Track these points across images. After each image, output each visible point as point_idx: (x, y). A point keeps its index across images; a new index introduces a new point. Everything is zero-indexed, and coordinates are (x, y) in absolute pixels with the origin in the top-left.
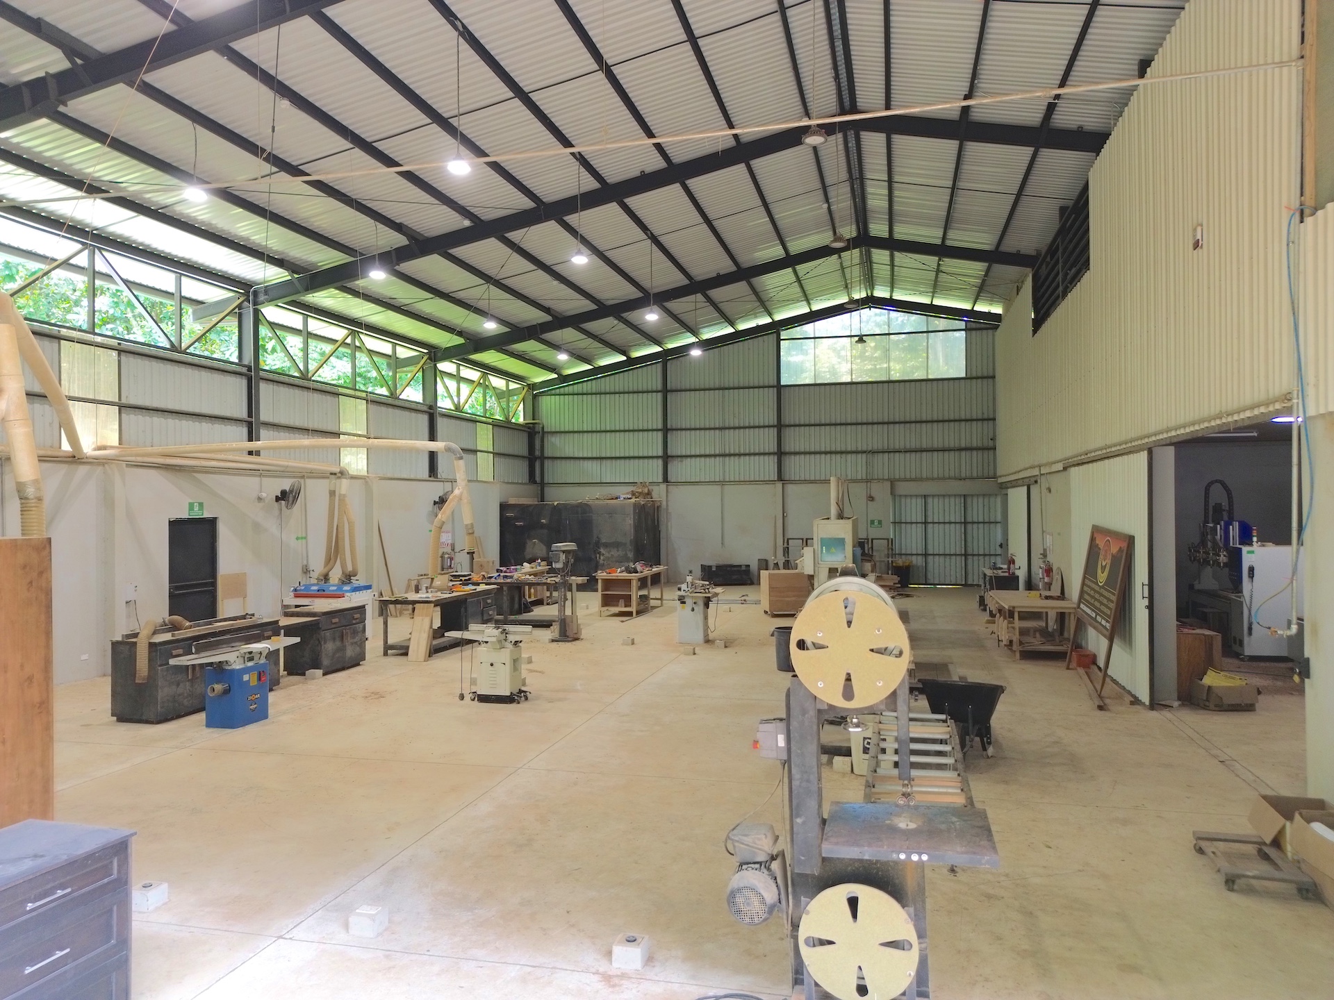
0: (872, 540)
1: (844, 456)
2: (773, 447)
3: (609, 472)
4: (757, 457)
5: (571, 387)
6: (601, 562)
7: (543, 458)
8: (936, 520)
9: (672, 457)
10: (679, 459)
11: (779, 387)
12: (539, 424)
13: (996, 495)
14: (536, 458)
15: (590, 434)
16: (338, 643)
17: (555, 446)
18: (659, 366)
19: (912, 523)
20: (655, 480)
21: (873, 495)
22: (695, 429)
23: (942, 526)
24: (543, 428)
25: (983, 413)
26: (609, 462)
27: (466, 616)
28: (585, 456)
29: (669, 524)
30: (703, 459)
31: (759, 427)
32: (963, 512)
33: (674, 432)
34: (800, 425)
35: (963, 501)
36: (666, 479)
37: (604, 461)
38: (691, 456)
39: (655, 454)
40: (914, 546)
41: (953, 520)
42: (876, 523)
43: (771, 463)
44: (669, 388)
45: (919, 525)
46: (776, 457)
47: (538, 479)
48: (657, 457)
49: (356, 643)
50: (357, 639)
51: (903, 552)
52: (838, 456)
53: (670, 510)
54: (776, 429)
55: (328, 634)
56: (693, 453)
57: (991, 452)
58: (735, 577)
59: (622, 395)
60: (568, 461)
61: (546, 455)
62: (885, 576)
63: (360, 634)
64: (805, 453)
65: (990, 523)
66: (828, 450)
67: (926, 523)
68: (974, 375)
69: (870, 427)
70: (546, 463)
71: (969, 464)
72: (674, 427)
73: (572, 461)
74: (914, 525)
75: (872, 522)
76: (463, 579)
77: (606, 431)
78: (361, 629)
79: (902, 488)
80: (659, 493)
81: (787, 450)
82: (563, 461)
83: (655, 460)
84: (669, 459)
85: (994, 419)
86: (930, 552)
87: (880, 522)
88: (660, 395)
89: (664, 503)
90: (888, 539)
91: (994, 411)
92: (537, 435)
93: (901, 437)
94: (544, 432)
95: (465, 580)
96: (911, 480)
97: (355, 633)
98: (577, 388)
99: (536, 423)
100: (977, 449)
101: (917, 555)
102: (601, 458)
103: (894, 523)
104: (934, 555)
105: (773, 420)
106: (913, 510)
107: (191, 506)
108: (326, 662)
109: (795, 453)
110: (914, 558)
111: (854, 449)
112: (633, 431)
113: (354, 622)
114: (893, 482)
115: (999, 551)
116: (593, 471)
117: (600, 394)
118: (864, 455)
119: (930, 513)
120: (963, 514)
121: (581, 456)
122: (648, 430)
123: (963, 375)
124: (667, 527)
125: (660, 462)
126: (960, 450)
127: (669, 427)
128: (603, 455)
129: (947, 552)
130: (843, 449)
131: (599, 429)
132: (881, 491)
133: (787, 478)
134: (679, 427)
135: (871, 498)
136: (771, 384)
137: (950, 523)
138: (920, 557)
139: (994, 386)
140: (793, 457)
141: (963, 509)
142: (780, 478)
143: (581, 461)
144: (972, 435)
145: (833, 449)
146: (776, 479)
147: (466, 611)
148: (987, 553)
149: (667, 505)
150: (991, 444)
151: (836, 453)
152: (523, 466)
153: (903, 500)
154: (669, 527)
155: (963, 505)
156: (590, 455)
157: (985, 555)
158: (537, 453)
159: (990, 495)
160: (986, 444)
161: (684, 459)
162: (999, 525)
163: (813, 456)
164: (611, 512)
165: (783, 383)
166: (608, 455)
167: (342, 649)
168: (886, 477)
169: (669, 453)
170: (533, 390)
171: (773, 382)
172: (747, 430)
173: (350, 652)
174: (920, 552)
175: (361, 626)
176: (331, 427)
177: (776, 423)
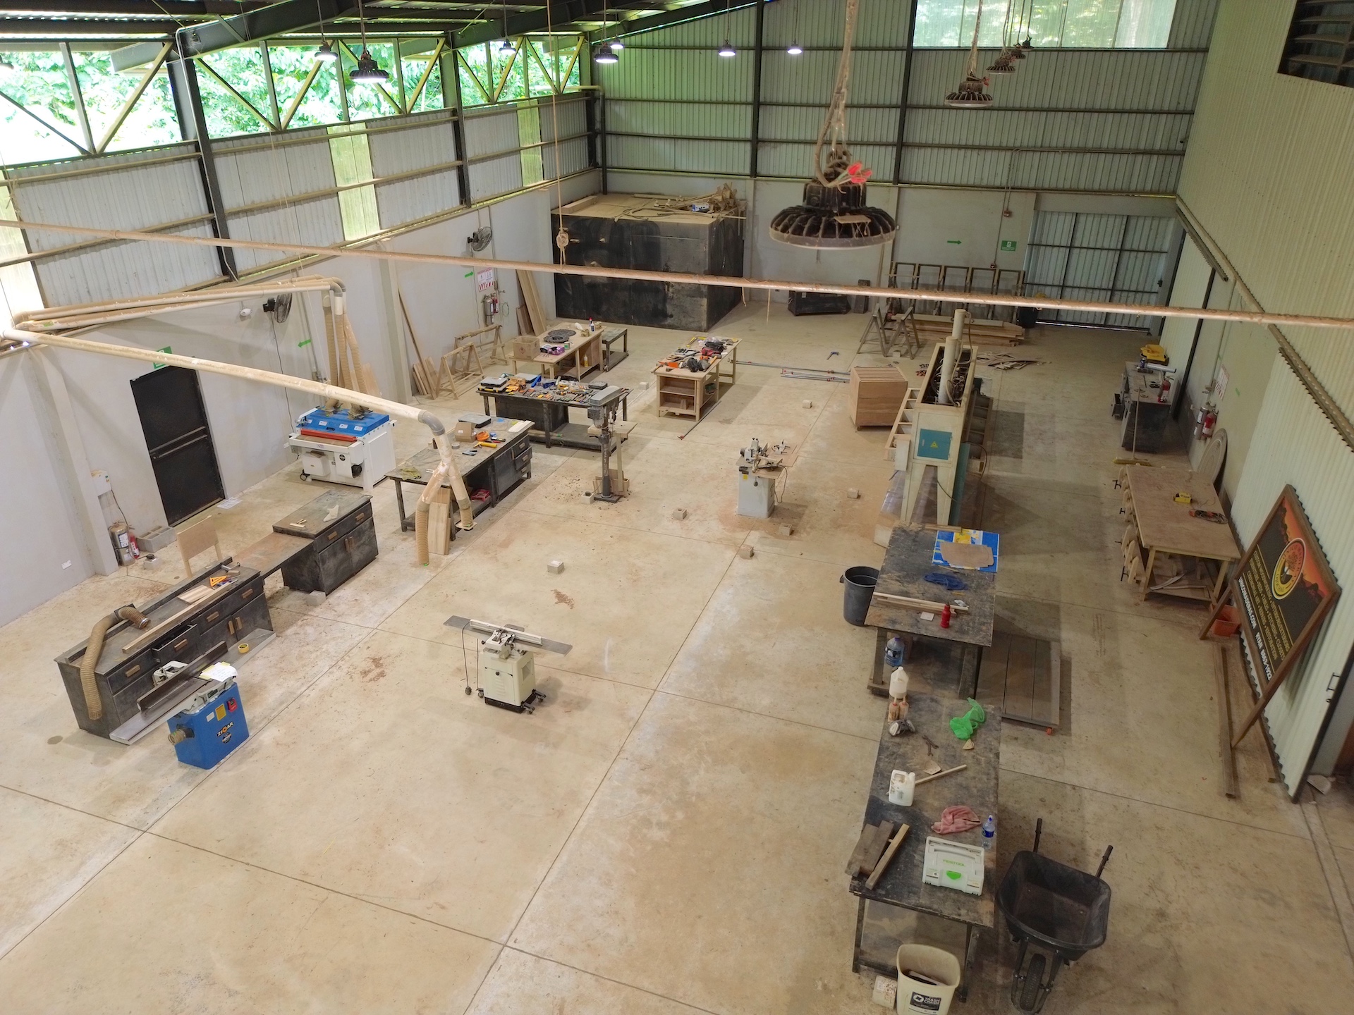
0: (1000, 271)
1: (982, 152)
2: (892, 136)
3: (686, 157)
4: (871, 148)
5: (638, 37)
6: (670, 294)
7: (604, 133)
8: (1085, 245)
9: (764, 141)
10: (772, 144)
11: (910, 50)
12: (598, 90)
13: (1170, 218)
14: (596, 134)
15: (663, 104)
16: (341, 556)
17: (620, 118)
18: (754, 10)
19: (1053, 246)
20: (741, 171)
21: (1011, 209)
22: (795, 105)
23: (1091, 252)
24: (604, 96)
25: (1179, 103)
26: (685, 142)
27: (494, 475)
28: (656, 133)
29: (756, 230)
30: (802, 146)
31: (877, 107)
32: (1121, 236)
33: (768, 107)
34: (931, 107)
35: (1124, 222)
36: (754, 173)
37: (680, 141)
38: (787, 142)
39: (742, 136)
40: (1051, 275)
41: (1106, 246)
42: (1009, 245)
43: (889, 158)
44: (764, 44)
45: (1062, 249)
46: (895, 149)
47: (599, 160)
48: (745, 141)
49: (363, 544)
50: (364, 538)
51: (1036, 281)
52: (975, 153)
53: (758, 212)
54: (899, 110)
55: (326, 553)
56: (790, 138)
57: (1177, 159)
58: (827, 305)
59: (703, 51)
60: (635, 138)
61: (608, 128)
62: (1007, 324)
63: (367, 533)
64: (932, 146)
65: (1153, 252)
66: (963, 143)
67: (1071, 247)
68: (1179, 46)
69: (1023, 113)
70: (609, 139)
71: (1145, 172)
72: (768, 100)
73: (640, 139)
74: (1056, 249)
75: (1005, 243)
76: (497, 389)
77: (682, 102)
78: (368, 526)
79: (1050, 201)
80: (744, 188)
81: (911, 140)
82: (630, 139)
83: (742, 144)
84: (760, 144)
85: (1192, 113)
86: (1070, 283)
87: (1014, 244)
88: (752, 53)
89: (750, 204)
90: (1019, 272)
91: (1195, 100)
92: (597, 102)
93: (1062, 130)
94: (604, 99)
95: (499, 392)
96: (1063, 191)
97: (361, 533)
98: (646, 38)
99: (594, 90)
100: (1159, 153)
101: (1053, 286)
102: (675, 138)
103: (1032, 245)
104: (1073, 287)
105: (896, 98)
106: (1058, 230)
108: (327, 582)
109: (920, 146)
110: (1048, 290)
111: (997, 144)
112: (717, 103)
113: (358, 523)
114: (1038, 191)
115: (1156, 288)
116: (666, 154)
117: (676, 48)
118: (1009, 153)
119: (1079, 235)
120: (1121, 239)
121: (651, 132)
122: (735, 103)
123: (1163, 44)
124: (753, 233)
125: (748, 146)
126: (1137, 152)
127: (762, 99)
128: (678, 134)
129: (1091, 285)
130: (983, 143)
131: (673, 98)
132: (1022, 204)
133: (905, 178)
134: (774, 100)
135: (1008, 213)
136: (900, 45)
137: (1102, 249)
138: (1055, 289)
139: (1203, 63)
140: (916, 150)
141: (1122, 231)
142: (897, 180)
143: (651, 140)
144: (1158, 133)
145: (970, 143)
146: (892, 179)
147: (493, 470)
148: (1140, 288)
149: (754, 206)
150: (1179, 146)
151: (973, 148)
152: (581, 147)
153: (1048, 216)
154: (755, 234)
155: (1123, 227)
156: (662, 133)
157: (1136, 292)
158: (598, 126)
159: (1160, 218)
160: (1172, 147)
161: (778, 144)
162: (1164, 255)
163: (942, 150)
164: (683, 232)
165: (915, 45)
166: (685, 134)
167: (349, 556)
168: (1032, 185)
169: (760, 136)
170: (590, 41)
171: (902, 42)
172: (862, 109)
173: (356, 557)
174: (1056, 283)
175: (367, 523)
176: (323, 185)
177: (900, 103)
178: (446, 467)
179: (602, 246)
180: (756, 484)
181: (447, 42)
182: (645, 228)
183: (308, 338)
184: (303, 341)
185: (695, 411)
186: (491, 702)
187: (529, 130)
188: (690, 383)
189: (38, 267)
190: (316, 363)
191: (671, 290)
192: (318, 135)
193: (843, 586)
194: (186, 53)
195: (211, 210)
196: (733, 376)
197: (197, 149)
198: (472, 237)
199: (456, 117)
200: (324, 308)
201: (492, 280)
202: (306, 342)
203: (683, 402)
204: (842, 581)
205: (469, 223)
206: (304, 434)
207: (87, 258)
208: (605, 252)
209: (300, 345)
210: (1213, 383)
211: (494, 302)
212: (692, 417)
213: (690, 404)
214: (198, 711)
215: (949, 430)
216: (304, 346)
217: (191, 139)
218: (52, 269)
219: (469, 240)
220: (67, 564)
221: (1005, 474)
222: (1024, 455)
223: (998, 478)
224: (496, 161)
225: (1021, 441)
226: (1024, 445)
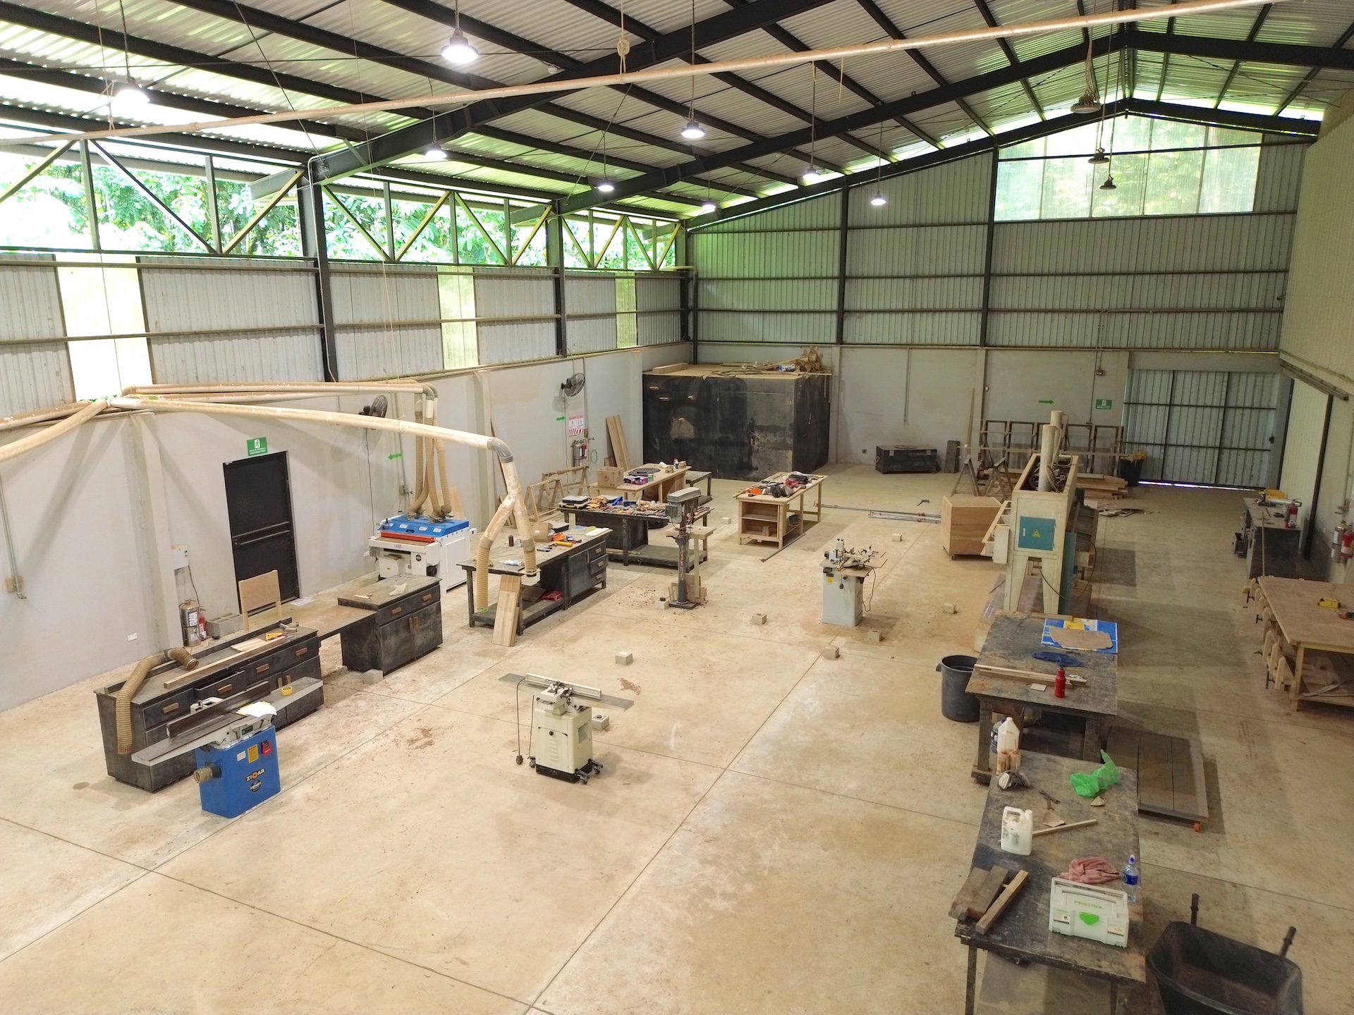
0: (1096, 427)
1: (1070, 315)
2: (977, 302)
3: (772, 329)
4: (956, 315)
5: (731, 223)
6: (756, 447)
7: (697, 310)
8: (1185, 403)
9: (849, 312)
10: (858, 314)
11: (991, 224)
12: (692, 270)
13: (1274, 373)
14: (689, 311)
15: (752, 282)
16: (403, 635)
17: (712, 295)
18: (839, 196)
19: (1151, 405)
20: (827, 340)
21: (1103, 367)
22: (880, 277)
23: (1192, 410)
24: (697, 275)
25: (1271, 263)
26: (773, 316)
27: (568, 575)
28: (746, 308)
29: (842, 394)
30: (887, 315)
31: (961, 276)
32: (1224, 393)
33: (854, 280)
34: (1015, 275)
35: (1226, 379)
36: (840, 341)
37: (768, 315)
38: (873, 312)
39: (829, 308)
40: (1151, 433)
41: (1209, 403)
42: (1104, 404)
43: (974, 323)
44: (850, 224)
45: (1161, 408)
46: (980, 315)
47: (691, 335)
48: (831, 312)
49: (428, 628)
50: (429, 622)
51: (1136, 440)
52: (1062, 316)
53: (843, 378)
54: (983, 279)
55: (388, 628)
56: (876, 308)
57: (1276, 316)
58: (917, 464)
59: (791, 233)
60: (726, 314)
61: (701, 305)
62: (1108, 478)
63: (433, 617)
64: (1018, 311)
65: (1260, 408)
66: (1050, 307)
67: (1171, 405)
68: (1266, 209)
69: (1109, 278)
70: (701, 316)
71: (1244, 330)
72: (854, 274)
73: (730, 314)
74: (1154, 408)
75: (1099, 402)
76: (578, 506)
77: (771, 279)
78: (434, 610)
79: (1144, 360)
80: (830, 356)
81: (996, 306)
82: (721, 314)
83: (828, 316)
84: (846, 314)
85: (1286, 271)
86: (1173, 441)
87: (1109, 403)
88: (838, 233)
89: (837, 370)
90: (1117, 428)
91: (1288, 259)
92: (691, 282)
93: (1149, 292)
94: (698, 279)
95: (580, 508)
96: (1157, 349)
97: (425, 616)
98: (738, 225)
99: (688, 270)
100: (1255, 311)
101: (1154, 444)
102: (764, 312)
103: (1128, 404)
104: (1177, 446)
105: (980, 267)
106: (1156, 388)
107: (251, 444)
108: (386, 660)
109: (1006, 311)
110: (1149, 449)
111: (1084, 307)
112: (804, 278)
113: (424, 604)
114: (1132, 351)
115: (1268, 445)
116: (755, 327)
117: (766, 231)
118: (1097, 316)
119: (1178, 393)
120: (1224, 396)
121: (740, 308)
122: (821, 278)
123: (1249, 208)
124: (839, 397)
125: (834, 318)
126: (1232, 311)
127: (847, 274)
128: (767, 308)
129: (1196, 443)
130: (1070, 307)
131: (762, 276)
132: (1115, 364)
133: (992, 342)
134: (860, 274)
135: (1100, 372)
136: (982, 220)
137: (1204, 406)
138: (1157, 448)
139: (1293, 224)
140: (1002, 315)
141: (1225, 389)
142: (984, 343)
143: (741, 315)
144: (1254, 291)
145: (1057, 307)
146: (978, 343)
147: (567, 570)
148: (1251, 446)
149: (840, 372)
150: (1277, 304)
151: (1059, 311)
152: (675, 321)
153: (1144, 375)
154: (842, 398)
155: (1225, 384)
156: (751, 308)
157: (1247, 449)
158: (691, 304)
159: (1265, 374)
160: (1269, 304)
161: (864, 314)
162: (1272, 412)
163: (1029, 314)
164: (769, 388)
165: (996, 219)
166: (773, 308)
167: (411, 638)
168: (1124, 345)
169: (846, 307)
170: (687, 227)
171: (984, 217)
172: (946, 279)
173: (419, 640)
174: (1158, 441)
175: (434, 606)
176: (429, 316)
177: (983, 272)
178: (512, 500)
179: (690, 403)
180: (842, 587)
181: (553, 209)
182: (732, 385)
183: (399, 452)
184: (394, 454)
185: (779, 538)
186: (543, 771)
187: (625, 296)
188: (773, 508)
189: (154, 347)
190: (404, 476)
191: (756, 443)
192: (428, 272)
193: (940, 675)
194: (315, 179)
195: (321, 321)
196: (818, 514)
197: (316, 265)
198: (565, 383)
199: (557, 276)
200: (416, 413)
201: (582, 428)
202: (397, 456)
203: (766, 529)
204: (938, 669)
205: (564, 371)
206: (384, 536)
207: (200, 346)
208: (693, 409)
209: (391, 457)
210: (1346, 503)
211: (584, 448)
212: (775, 544)
213: (773, 532)
214: (228, 747)
215: (1052, 517)
216: (394, 459)
217: (312, 255)
218: (165, 350)
219: (563, 386)
220: (132, 637)
221: (1118, 598)
222: (1138, 583)
223: (1110, 602)
224: (593, 321)
225: (1133, 571)
226: (1137, 575)
